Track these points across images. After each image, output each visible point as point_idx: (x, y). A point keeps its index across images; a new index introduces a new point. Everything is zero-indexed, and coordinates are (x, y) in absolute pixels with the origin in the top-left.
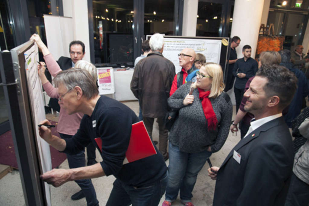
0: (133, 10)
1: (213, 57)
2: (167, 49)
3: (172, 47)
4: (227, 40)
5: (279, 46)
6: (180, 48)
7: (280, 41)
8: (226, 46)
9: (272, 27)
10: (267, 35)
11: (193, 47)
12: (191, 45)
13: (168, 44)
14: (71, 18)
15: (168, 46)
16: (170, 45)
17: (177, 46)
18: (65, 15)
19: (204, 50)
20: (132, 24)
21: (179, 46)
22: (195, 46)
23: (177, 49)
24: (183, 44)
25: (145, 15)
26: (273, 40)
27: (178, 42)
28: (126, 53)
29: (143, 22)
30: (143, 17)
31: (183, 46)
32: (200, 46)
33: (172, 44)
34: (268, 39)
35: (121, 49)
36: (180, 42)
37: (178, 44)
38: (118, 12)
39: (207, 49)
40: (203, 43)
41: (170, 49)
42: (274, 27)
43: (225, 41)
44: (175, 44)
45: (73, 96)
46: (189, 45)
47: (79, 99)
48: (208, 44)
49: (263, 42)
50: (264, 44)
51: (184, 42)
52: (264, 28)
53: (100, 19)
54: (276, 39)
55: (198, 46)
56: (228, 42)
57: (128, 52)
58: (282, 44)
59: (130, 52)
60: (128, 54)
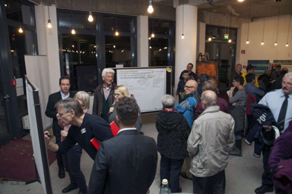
0: (96, 45)
1: (160, 81)
2: (125, 78)
3: (128, 76)
4: (170, 68)
5: (214, 69)
6: (134, 76)
7: (215, 65)
8: (170, 73)
9: (207, 54)
10: (204, 61)
11: (144, 75)
12: (143, 73)
13: (124, 74)
14: (46, 56)
15: (125, 76)
16: (126, 75)
17: (132, 75)
18: (39, 54)
19: (153, 77)
20: (95, 54)
21: (133, 75)
22: (146, 74)
23: (133, 77)
24: (136, 73)
25: (106, 46)
26: (210, 65)
27: (132, 72)
28: (91, 80)
29: (105, 51)
30: (104, 48)
31: (137, 74)
32: (150, 74)
33: (127, 74)
34: (206, 64)
35: (86, 77)
36: (134, 72)
37: (133, 74)
38: (81, 44)
39: (155, 75)
40: (152, 71)
41: (126, 78)
42: (209, 55)
43: (168, 69)
44: (130, 74)
45: (68, 116)
46: (142, 73)
47: (72, 117)
48: (155, 72)
49: (202, 67)
50: (203, 68)
51: (137, 72)
52: (202, 56)
53: (66, 52)
54: (212, 64)
55: (148, 74)
56: (171, 70)
57: (93, 80)
58: (217, 67)
59: (95, 79)
60: (93, 81)
